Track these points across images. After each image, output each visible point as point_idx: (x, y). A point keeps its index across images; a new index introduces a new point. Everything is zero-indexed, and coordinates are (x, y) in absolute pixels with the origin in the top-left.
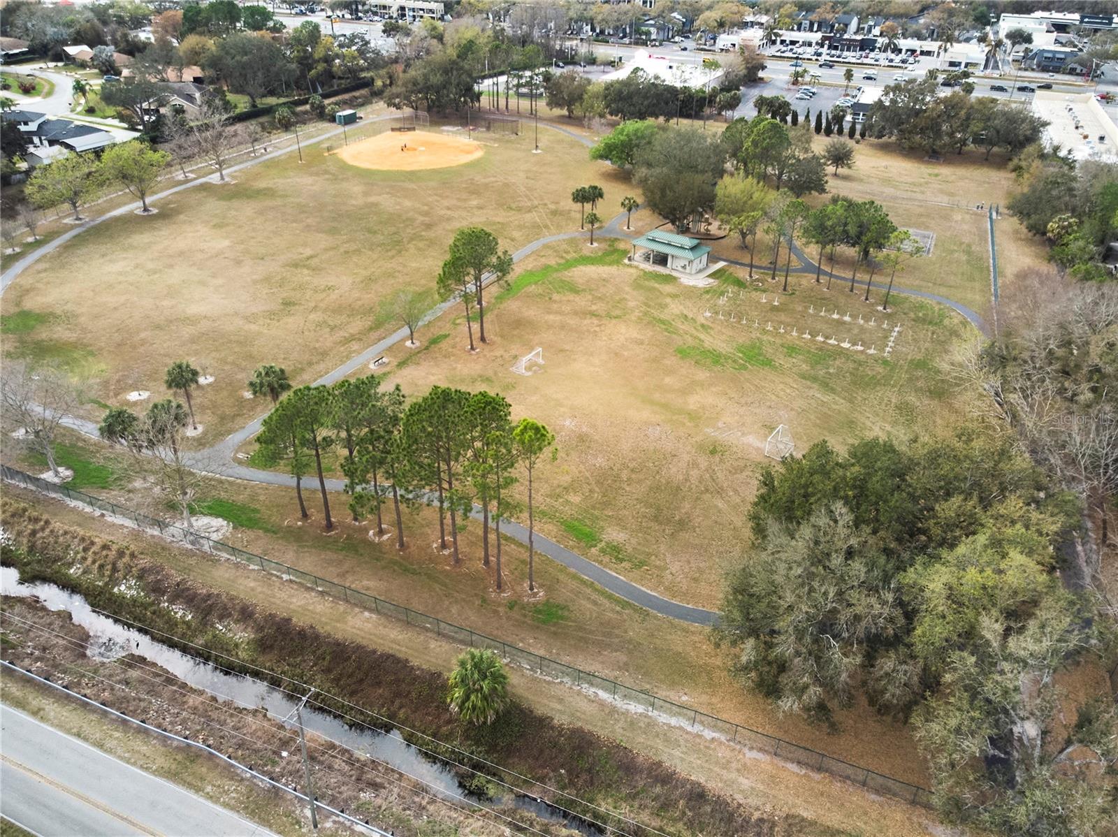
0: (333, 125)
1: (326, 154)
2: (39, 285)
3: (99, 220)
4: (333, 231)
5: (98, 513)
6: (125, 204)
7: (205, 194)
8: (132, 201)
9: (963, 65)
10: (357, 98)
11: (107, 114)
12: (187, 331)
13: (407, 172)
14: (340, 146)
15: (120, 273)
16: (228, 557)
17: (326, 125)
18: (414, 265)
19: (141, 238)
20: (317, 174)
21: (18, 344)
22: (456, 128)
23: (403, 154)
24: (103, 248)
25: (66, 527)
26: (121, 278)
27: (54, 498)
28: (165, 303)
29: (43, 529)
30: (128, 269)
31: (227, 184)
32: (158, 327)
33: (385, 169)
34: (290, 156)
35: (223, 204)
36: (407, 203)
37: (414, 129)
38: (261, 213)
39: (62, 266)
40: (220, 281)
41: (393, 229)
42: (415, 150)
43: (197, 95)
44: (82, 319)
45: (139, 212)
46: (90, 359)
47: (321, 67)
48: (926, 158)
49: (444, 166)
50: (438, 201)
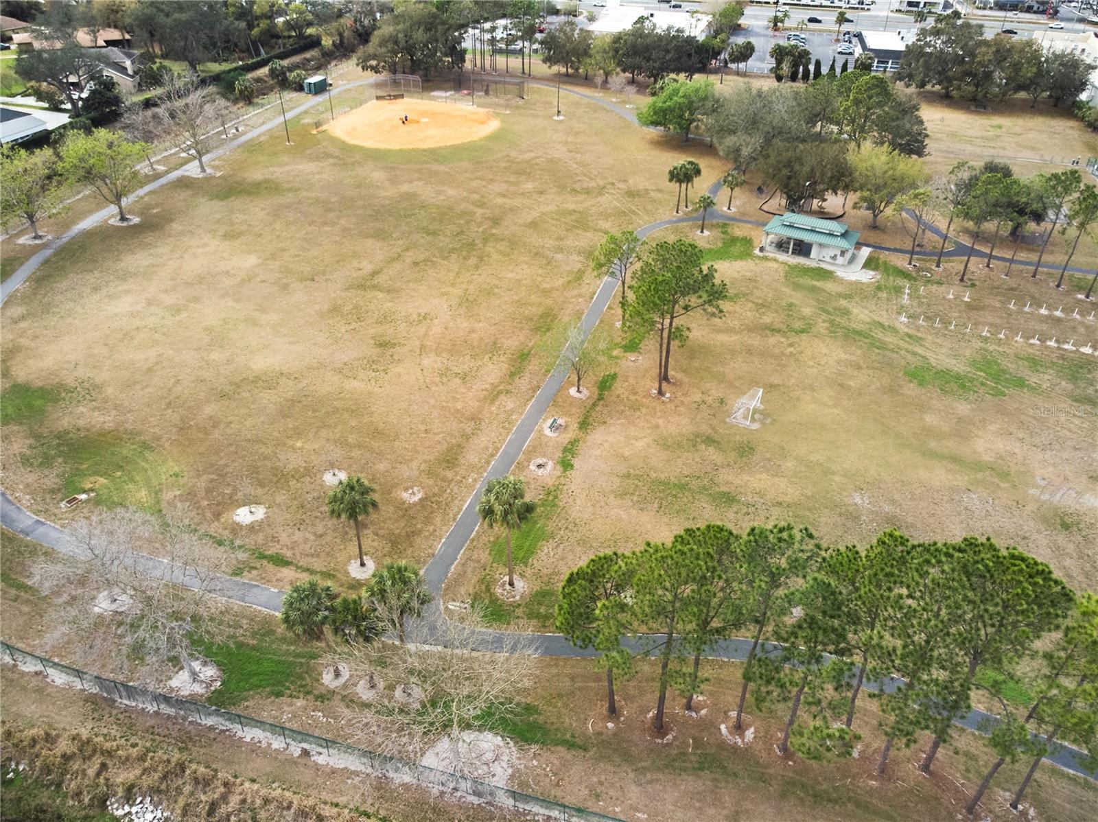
0: (302, 95)
1: (314, 132)
2: (24, 342)
3: (66, 237)
4: (381, 235)
5: (296, 750)
6: (91, 212)
7: (190, 192)
8: (99, 207)
9: (922, 5)
10: (308, 60)
11: (13, 91)
12: (268, 399)
13: (424, 150)
14: (327, 121)
15: (132, 315)
16: (547, 812)
17: (294, 95)
18: (510, 275)
19: (137, 260)
20: (318, 158)
21: (31, 441)
22: (448, 94)
23: (407, 128)
24: (91, 278)
25: (263, 792)
26: (137, 323)
27: (212, 728)
28: (215, 356)
29: (224, 798)
30: (139, 307)
31: (211, 178)
32: (223, 396)
33: (397, 147)
34: (273, 136)
35: (218, 205)
36: (451, 192)
37: (402, 96)
38: (276, 214)
39: (47, 309)
40: (274, 317)
41: (455, 229)
42: (418, 122)
43: (128, 64)
44: (110, 391)
45: (115, 222)
46: (149, 456)
47: (263, 24)
48: (973, 108)
49: (466, 141)
50: (485, 187)
